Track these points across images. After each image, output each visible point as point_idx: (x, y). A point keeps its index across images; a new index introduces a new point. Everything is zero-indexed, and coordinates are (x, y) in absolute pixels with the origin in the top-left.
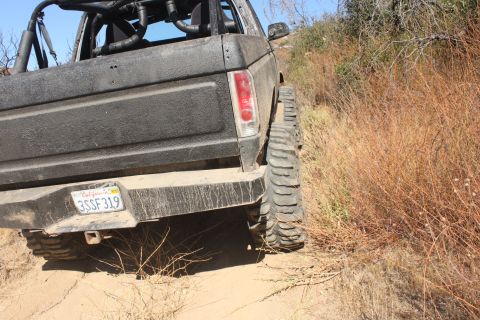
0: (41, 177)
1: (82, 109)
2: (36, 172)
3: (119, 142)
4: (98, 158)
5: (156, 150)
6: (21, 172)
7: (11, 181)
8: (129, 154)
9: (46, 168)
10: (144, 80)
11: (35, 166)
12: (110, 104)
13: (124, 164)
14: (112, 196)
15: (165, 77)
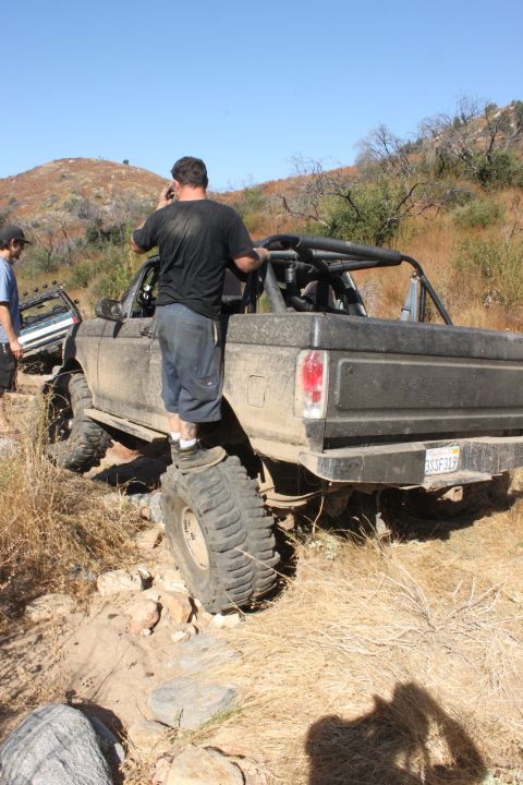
0: (407, 431)
1: (459, 369)
2: (406, 424)
3: (476, 405)
4: (455, 417)
5: (493, 416)
6: (393, 423)
7: (380, 433)
8: (479, 416)
9: (416, 422)
10: (500, 356)
11: (407, 418)
12: (478, 370)
13: (472, 425)
14: (453, 456)
15: (513, 356)
